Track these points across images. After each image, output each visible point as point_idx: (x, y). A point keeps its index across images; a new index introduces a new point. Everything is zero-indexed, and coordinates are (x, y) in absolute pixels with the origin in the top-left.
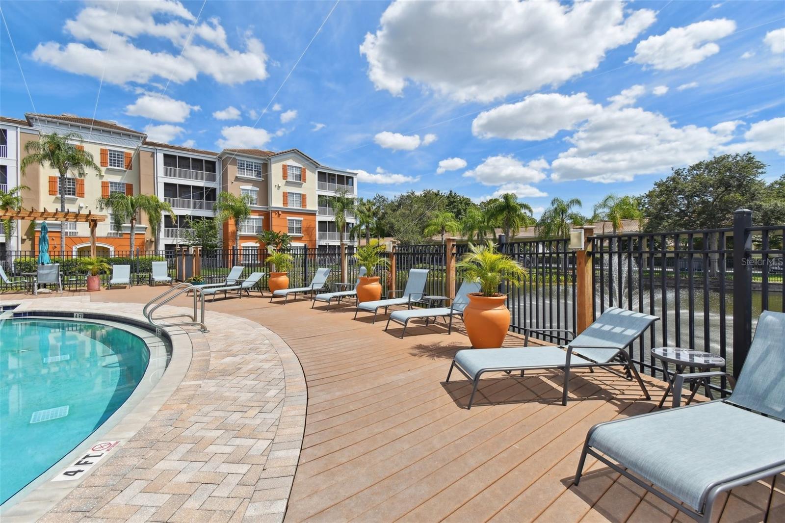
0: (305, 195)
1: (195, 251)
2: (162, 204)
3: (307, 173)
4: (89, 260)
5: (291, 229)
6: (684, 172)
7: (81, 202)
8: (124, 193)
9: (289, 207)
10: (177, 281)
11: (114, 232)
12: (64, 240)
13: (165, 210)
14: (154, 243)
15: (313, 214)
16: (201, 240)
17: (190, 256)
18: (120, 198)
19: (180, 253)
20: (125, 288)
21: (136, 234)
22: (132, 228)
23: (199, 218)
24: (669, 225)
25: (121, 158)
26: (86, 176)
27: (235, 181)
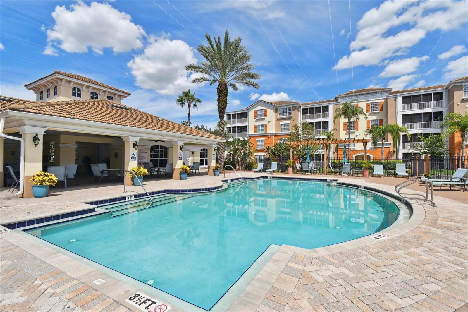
1: (425, 157)
2: (401, 129)
4: (363, 162)
7: (357, 133)
8: (378, 125)
10: (412, 176)
11: (372, 147)
12: (350, 152)
13: (403, 131)
14: (395, 153)
16: (430, 149)
17: (421, 161)
18: (376, 128)
19: (414, 159)
20: (381, 177)
21: (385, 147)
22: (383, 144)
23: (429, 134)
25: (377, 106)
26: (359, 119)
27: (461, 102)
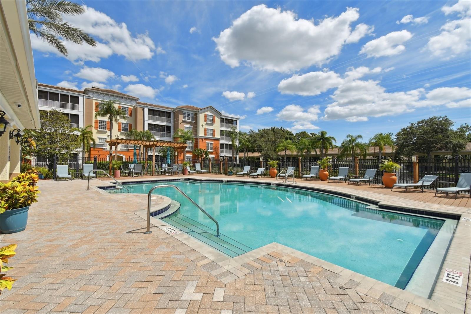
0: (215, 130)
3: (216, 118)
5: (208, 148)
6: (415, 125)
8: (128, 128)
9: (207, 136)
11: (124, 148)
15: (218, 140)
24: (409, 150)
25: (127, 111)
27: (182, 123)
